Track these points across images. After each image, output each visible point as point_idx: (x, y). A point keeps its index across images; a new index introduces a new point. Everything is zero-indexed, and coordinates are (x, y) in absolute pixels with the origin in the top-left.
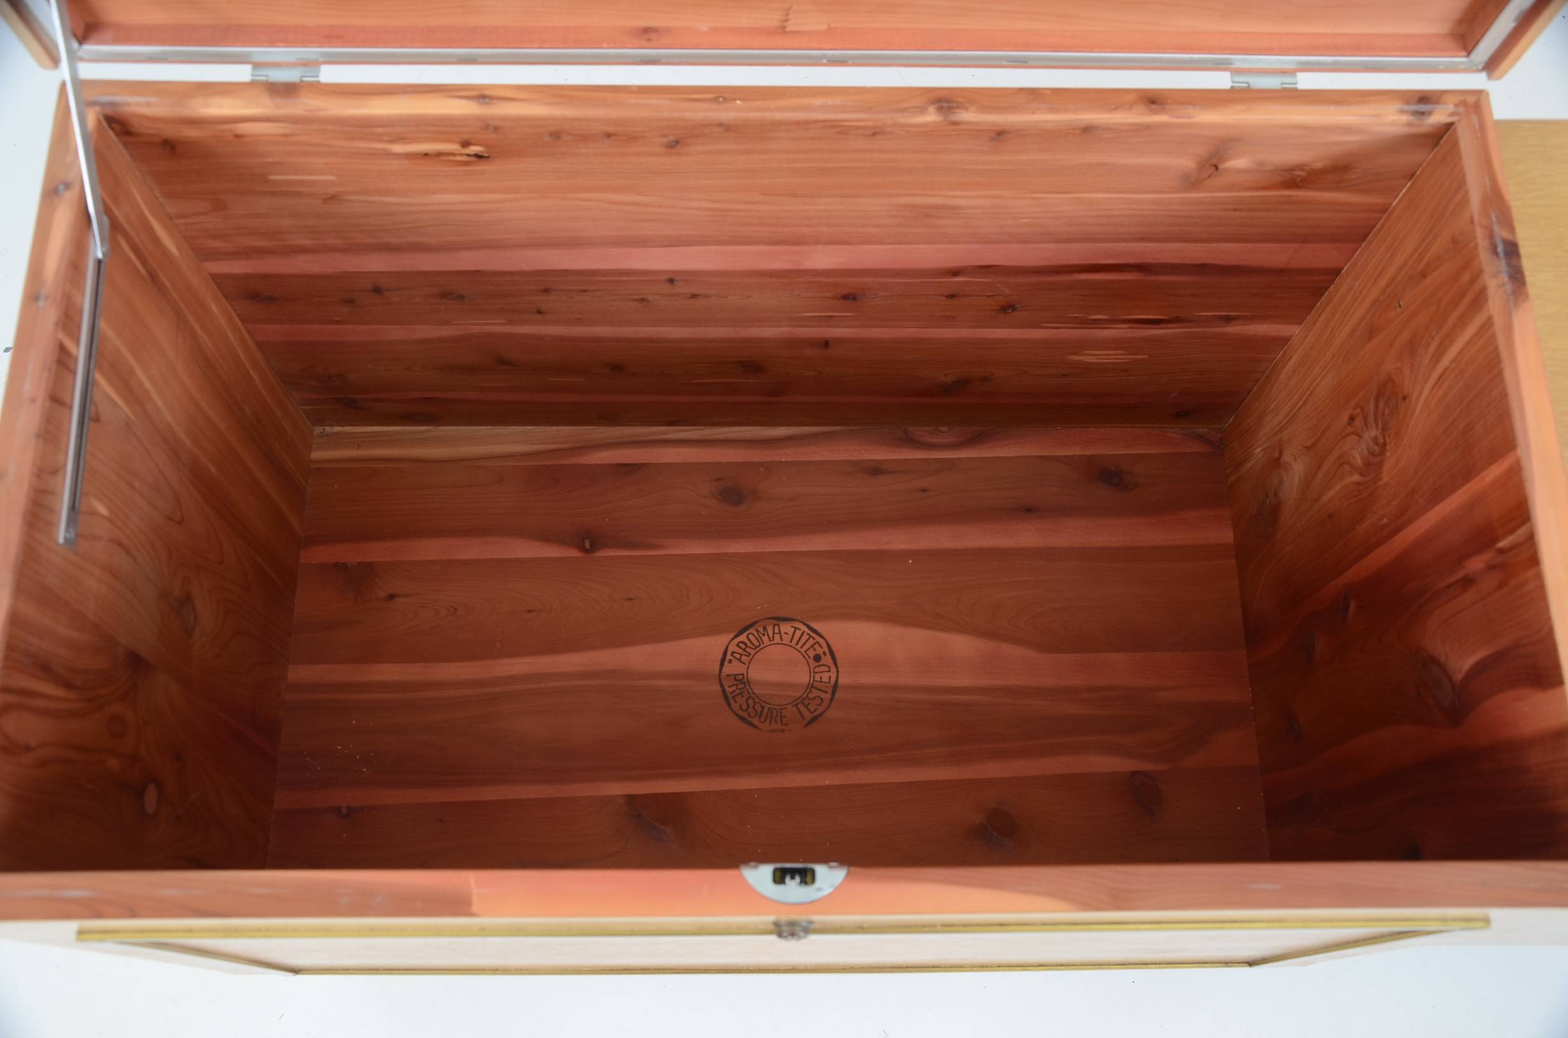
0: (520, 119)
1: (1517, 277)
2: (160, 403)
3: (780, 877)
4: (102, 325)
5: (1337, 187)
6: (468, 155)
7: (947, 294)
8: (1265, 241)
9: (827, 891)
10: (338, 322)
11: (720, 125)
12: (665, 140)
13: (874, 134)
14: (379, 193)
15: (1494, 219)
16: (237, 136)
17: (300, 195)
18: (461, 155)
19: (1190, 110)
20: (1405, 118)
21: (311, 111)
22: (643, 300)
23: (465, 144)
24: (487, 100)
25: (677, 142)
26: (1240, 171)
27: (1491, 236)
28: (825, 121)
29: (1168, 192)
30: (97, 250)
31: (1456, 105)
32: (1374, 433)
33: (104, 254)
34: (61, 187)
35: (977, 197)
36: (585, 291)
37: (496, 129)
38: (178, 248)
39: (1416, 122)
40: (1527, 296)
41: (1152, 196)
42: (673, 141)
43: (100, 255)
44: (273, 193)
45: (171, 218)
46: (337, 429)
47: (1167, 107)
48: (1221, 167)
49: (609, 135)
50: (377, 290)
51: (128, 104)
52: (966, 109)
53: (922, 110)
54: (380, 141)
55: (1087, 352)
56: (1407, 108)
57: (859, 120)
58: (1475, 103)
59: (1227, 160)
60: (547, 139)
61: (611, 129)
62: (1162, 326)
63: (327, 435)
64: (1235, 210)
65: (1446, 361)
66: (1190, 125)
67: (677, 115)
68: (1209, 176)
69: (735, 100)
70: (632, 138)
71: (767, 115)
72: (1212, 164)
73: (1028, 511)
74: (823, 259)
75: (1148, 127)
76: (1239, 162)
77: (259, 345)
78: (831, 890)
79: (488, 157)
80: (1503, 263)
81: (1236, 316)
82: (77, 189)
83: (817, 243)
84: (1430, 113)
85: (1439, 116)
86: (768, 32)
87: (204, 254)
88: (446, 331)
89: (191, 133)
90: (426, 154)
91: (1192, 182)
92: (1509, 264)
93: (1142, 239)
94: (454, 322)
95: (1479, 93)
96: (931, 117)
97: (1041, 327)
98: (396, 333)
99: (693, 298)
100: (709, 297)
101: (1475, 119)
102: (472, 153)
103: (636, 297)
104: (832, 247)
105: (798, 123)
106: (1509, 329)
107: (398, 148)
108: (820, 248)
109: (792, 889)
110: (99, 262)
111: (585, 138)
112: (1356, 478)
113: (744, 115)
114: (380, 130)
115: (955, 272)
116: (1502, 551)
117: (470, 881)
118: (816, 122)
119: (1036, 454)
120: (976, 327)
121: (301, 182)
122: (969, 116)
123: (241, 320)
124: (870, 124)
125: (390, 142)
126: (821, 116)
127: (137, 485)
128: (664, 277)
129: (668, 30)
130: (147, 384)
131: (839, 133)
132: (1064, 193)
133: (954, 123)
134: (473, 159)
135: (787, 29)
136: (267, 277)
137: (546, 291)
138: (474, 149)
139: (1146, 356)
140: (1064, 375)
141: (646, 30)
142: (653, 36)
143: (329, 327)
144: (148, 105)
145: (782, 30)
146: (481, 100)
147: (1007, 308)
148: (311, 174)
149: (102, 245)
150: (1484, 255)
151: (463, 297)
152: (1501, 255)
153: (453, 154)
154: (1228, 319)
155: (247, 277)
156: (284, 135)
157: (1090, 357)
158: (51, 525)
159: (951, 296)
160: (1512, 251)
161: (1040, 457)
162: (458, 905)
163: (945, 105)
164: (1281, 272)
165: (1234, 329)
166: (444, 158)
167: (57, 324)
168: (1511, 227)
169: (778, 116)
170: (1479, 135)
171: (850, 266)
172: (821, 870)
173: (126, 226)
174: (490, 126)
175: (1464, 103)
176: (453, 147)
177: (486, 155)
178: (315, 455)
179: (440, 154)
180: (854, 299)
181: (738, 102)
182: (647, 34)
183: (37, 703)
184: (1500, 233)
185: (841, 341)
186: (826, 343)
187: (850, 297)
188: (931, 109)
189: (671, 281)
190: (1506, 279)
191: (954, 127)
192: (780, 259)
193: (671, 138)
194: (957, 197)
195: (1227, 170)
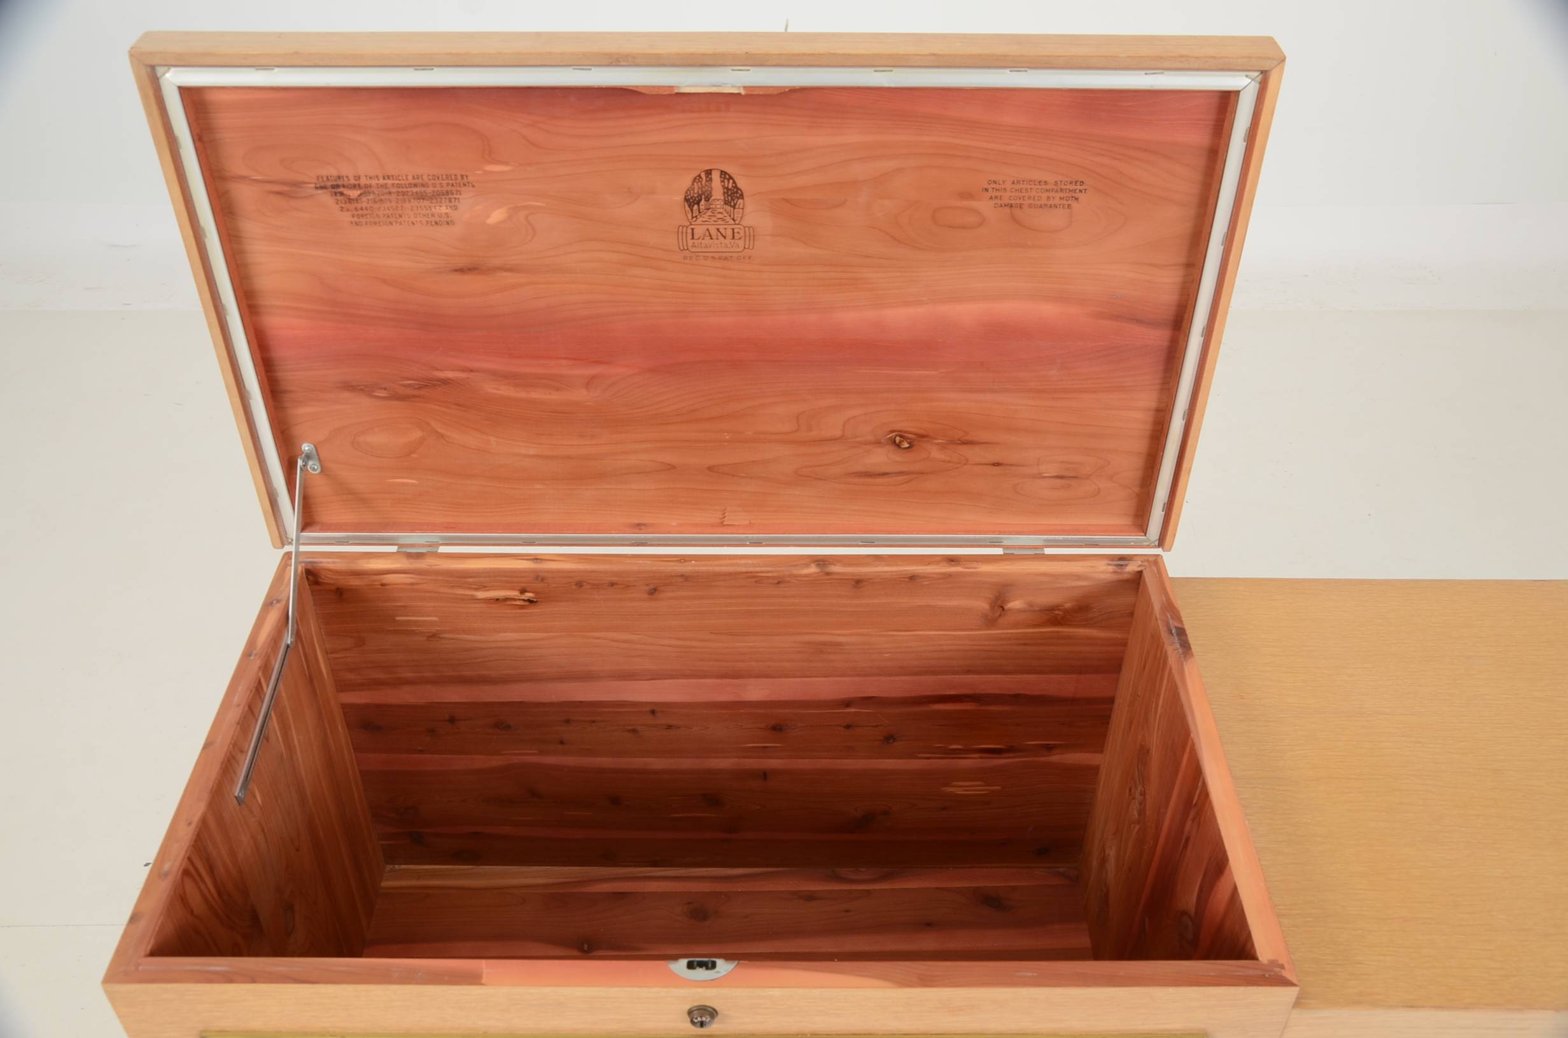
0: (559, 571)
1: (1186, 646)
2: (300, 759)
3: (690, 966)
4: (281, 686)
5: (1087, 623)
6: (524, 600)
7: (845, 725)
8: (1052, 672)
9: (723, 973)
10: (421, 752)
11: (682, 576)
12: (647, 588)
13: (779, 583)
14: (464, 631)
15: (1169, 617)
16: (383, 585)
17: (413, 633)
18: (519, 600)
19: (975, 565)
20: (1111, 568)
21: (431, 566)
22: (634, 731)
23: (523, 591)
24: (539, 561)
25: (655, 590)
26: (1019, 611)
27: (1168, 625)
28: (747, 572)
29: (976, 630)
30: (288, 639)
31: (1142, 562)
32: (1139, 789)
33: (291, 642)
34: (275, 602)
35: (851, 635)
36: (594, 722)
37: (543, 579)
38: (327, 674)
39: (1119, 570)
40: (1192, 655)
41: (967, 633)
42: (652, 589)
43: (289, 642)
44: (396, 632)
45: (327, 653)
46: (403, 867)
47: (961, 563)
48: (1006, 607)
49: (612, 584)
50: (452, 720)
51: (321, 562)
52: (835, 565)
53: (807, 565)
54: (470, 589)
55: (955, 783)
56: (1111, 563)
57: (768, 572)
58: (1156, 561)
59: (1009, 602)
60: (574, 587)
61: (614, 579)
62: (1003, 755)
63: (395, 871)
64: (1025, 644)
65: (1159, 711)
66: (977, 574)
67: (655, 568)
68: (1000, 616)
69: (691, 561)
70: (627, 587)
71: (711, 568)
72: (999, 604)
73: (929, 925)
74: (756, 691)
75: (950, 575)
76: (1016, 604)
77: (361, 772)
78: (725, 973)
79: (536, 602)
80: (1176, 638)
81: (1055, 744)
82: (284, 603)
83: (750, 676)
84: (1127, 565)
85: (1132, 567)
86: (713, 526)
87: (342, 686)
88: (496, 761)
89: (354, 582)
90: (497, 600)
91: (990, 621)
92: (1179, 639)
93: (968, 672)
94: (502, 752)
95: (1158, 555)
96: (813, 569)
97: (917, 758)
98: (461, 763)
99: (669, 729)
100: (679, 728)
101: (1155, 568)
102: (526, 598)
103: (629, 728)
104: (760, 680)
105: (730, 574)
106: (1182, 673)
107: (481, 595)
108: (752, 680)
109: (701, 974)
110: (288, 646)
111: (597, 586)
112: (1137, 827)
113: (697, 568)
114: (470, 580)
115: (848, 703)
116: (1195, 804)
117: (483, 965)
118: (741, 573)
119: (935, 886)
120: (870, 758)
121: (416, 622)
122: (836, 569)
123: (354, 749)
124: (775, 574)
125: (476, 589)
126: (744, 569)
127: (279, 801)
128: (648, 709)
129: (652, 525)
130: (296, 743)
131: (756, 582)
132: (908, 631)
133: (828, 574)
134: (527, 603)
135: (725, 523)
136: (379, 707)
137: (568, 721)
138: (528, 595)
139: (999, 788)
140: (944, 809)
141: (639, 525)
142: (643, 527)
143: (413, 756)
144: (334, 563)
145: (722, 524)
146: (536, 561)
147: (889, 738)
148: (423, 616)
149: (291, 637)
150: (1164, 635)
151: (509, 727)
152: (1175, 635)
153: (515, 600)
154: (1049, 748)
155: (367, 706)
156: (412, 584)
157: (959, 789)
158: (232, 782)
159: (848, 727)
160: (1181, 632)
161: (937, 888)
162: (474, 979)
163: (821, 563)
164: (1073, 701)
165: (1056, 758)
166: (509, 603)
167: (260, 668)
168: (1179, 619)
169: (717, 569)
170: (1158, 576)
171: (774, 698)
172: (720, 962)
173: (304, 639)
174: (539, 577)
175: (1148, 561)
176: (514, 594)
177: (535, 600)
178: (384, 884)
179: (506, 599)
180: (781, 730)
181: (693, 562)
182: (639, 527)
183: (203, 887)
184: (1173, 623)
185: (776, 772)
186: (764, 775)
187: (777, 728)
188: (813, 565)
189: (653, 712)
190: (1179, 647)
191: (827, 577)
192: (725, 692)
193: (652, 587)
194: (839, 635)
195: (1010, 610)
